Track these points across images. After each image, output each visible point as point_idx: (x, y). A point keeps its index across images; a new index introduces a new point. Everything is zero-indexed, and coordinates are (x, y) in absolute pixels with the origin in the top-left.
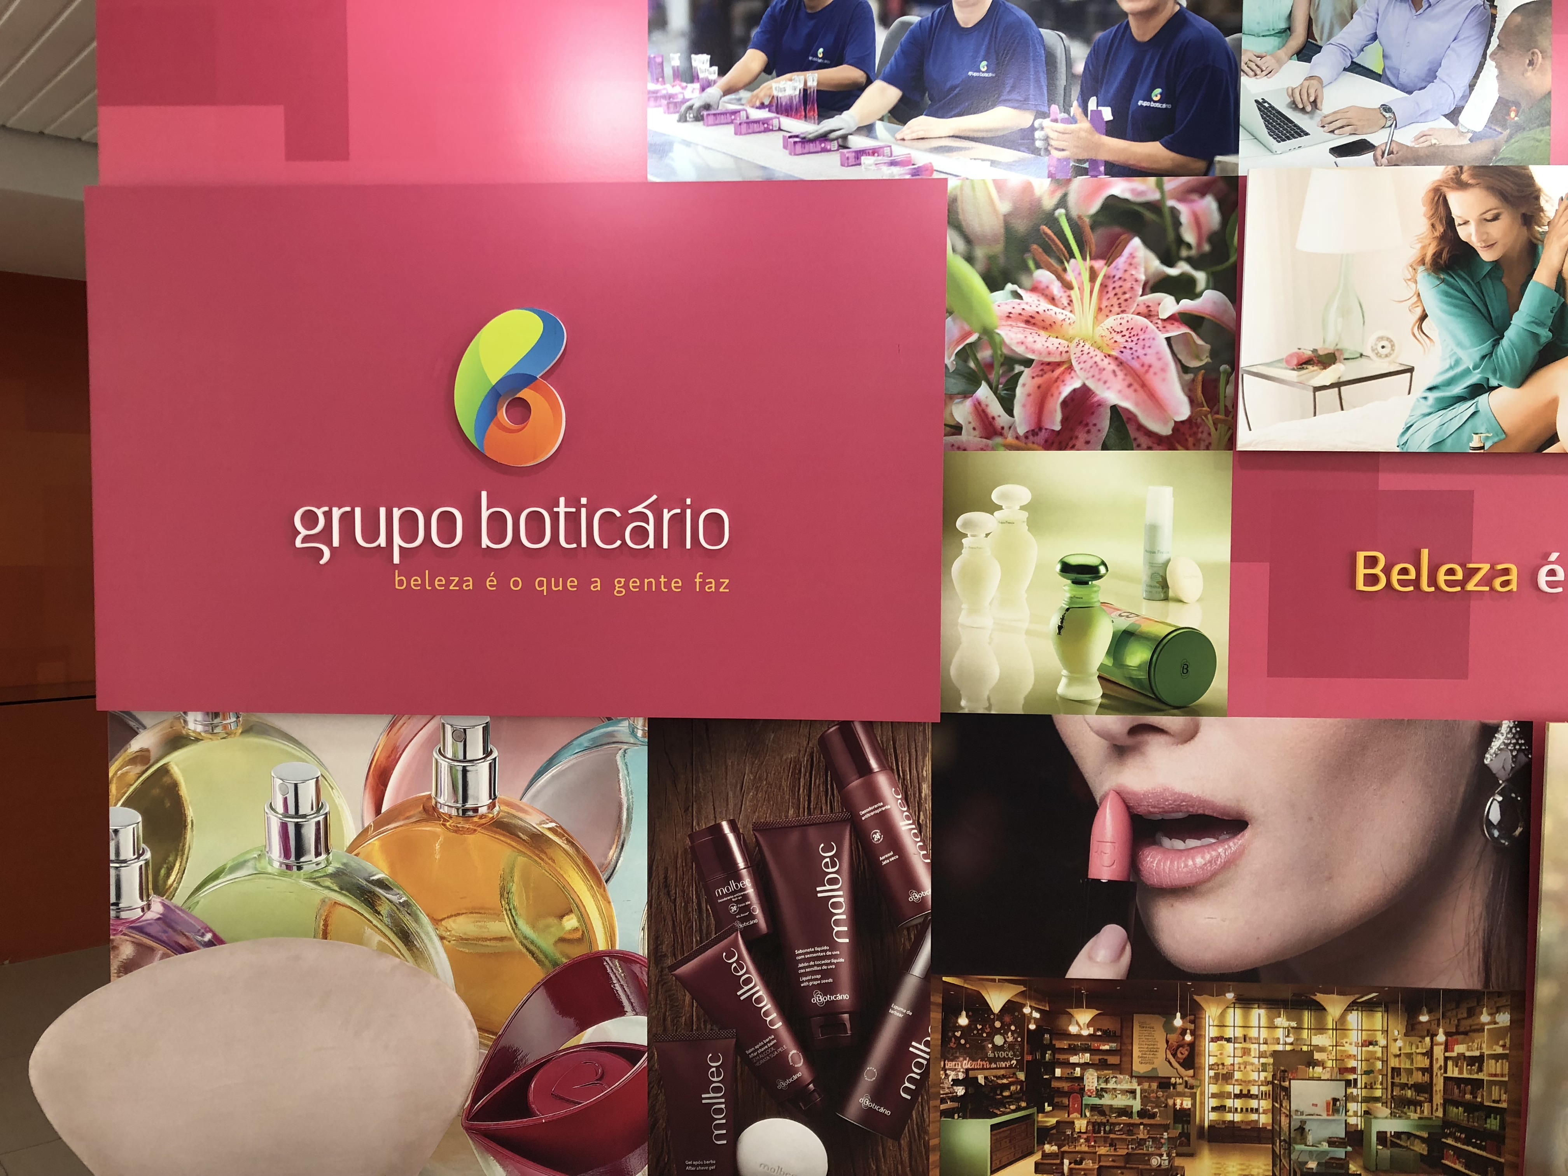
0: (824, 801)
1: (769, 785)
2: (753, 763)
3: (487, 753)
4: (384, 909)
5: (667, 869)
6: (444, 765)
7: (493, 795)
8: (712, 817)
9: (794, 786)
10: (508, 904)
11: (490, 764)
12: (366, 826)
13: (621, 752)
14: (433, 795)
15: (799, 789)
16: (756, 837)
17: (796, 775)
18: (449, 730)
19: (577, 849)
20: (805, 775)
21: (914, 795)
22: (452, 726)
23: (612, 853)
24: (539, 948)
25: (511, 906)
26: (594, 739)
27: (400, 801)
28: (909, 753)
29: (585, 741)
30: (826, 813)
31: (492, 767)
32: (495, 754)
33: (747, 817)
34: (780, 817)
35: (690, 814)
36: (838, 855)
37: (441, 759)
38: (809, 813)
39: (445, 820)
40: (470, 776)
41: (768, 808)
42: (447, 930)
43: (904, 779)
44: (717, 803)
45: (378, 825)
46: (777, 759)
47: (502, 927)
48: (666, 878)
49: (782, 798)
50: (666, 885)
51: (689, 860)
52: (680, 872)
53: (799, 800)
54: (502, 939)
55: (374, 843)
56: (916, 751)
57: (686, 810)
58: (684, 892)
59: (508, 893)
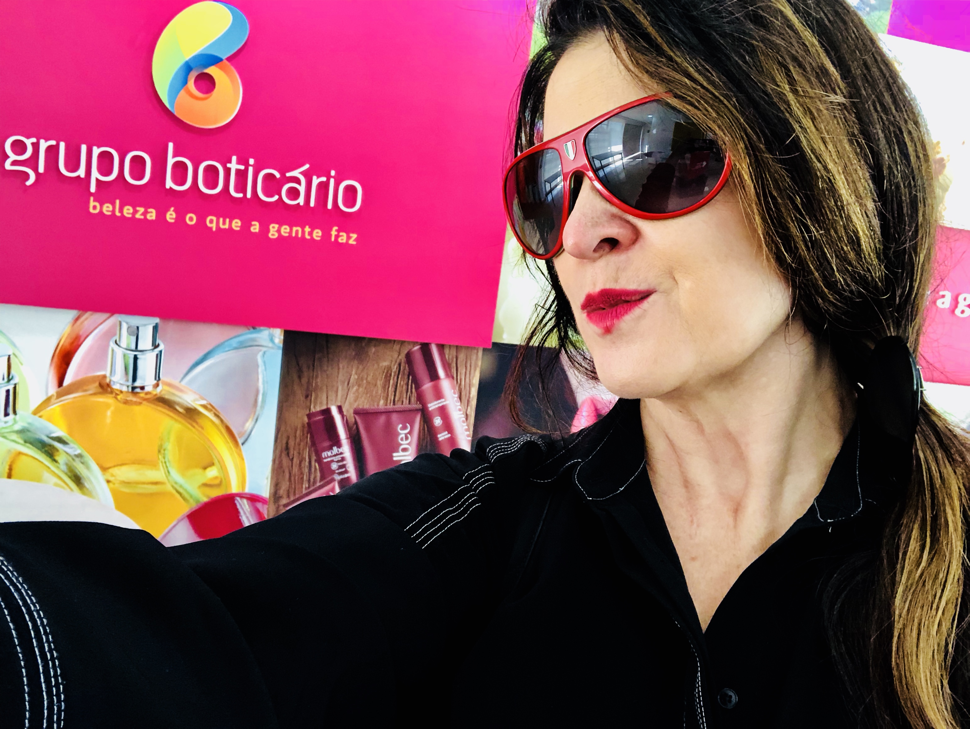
0: (405, 396)
1: (368, 383)
2: (358, 368)
3: (155, 346)
4: (61, 458)
5: (288, 438)
6: (119, 352)
7: (158, 377)
8: (325, 402)
9: (385, 385)
10: (164, 458)
11: (157, 355)
12: (50, 394)
13: (261, 354)
14: (108, 374)
15: (389, 387)
16: (355, 419)
17: (388, 377)
18: (125, 326)
19: (222, 421)
20: (394, 378)
21: (466, 395)
22: (127, 323)
23: (249, 425)
24: (186, 490)
25: (166, 460)
26: (241, 343)
27: (80, 378)
28: (466, 367)
29: (234, 342)
30: (406, 405)
31: (159, 357)
32: (162, 347)
33: (351, 404)
34: (374, 406)
35: (309, 400)
36: (410, 433)
37: (116, 347)
38: (394, 404)
39: (117, 394)
40: (139, 362)
41: (365, 399)
42: (112, 475)
43: (460, 384)
44: (330, 393)
45: (59, 395)
46: (376, 366)
47: (157, 475)
48: (287, 443)
49: (377, 393)
50: (287, 448)
51: (305, 432)
52: (298, 440)
53: (388, 395)
54: (156, 483)
55: (55, 408)
56: (471, 366)
57: (307, 397)
58: (299, 453)
59: (164, 450)
